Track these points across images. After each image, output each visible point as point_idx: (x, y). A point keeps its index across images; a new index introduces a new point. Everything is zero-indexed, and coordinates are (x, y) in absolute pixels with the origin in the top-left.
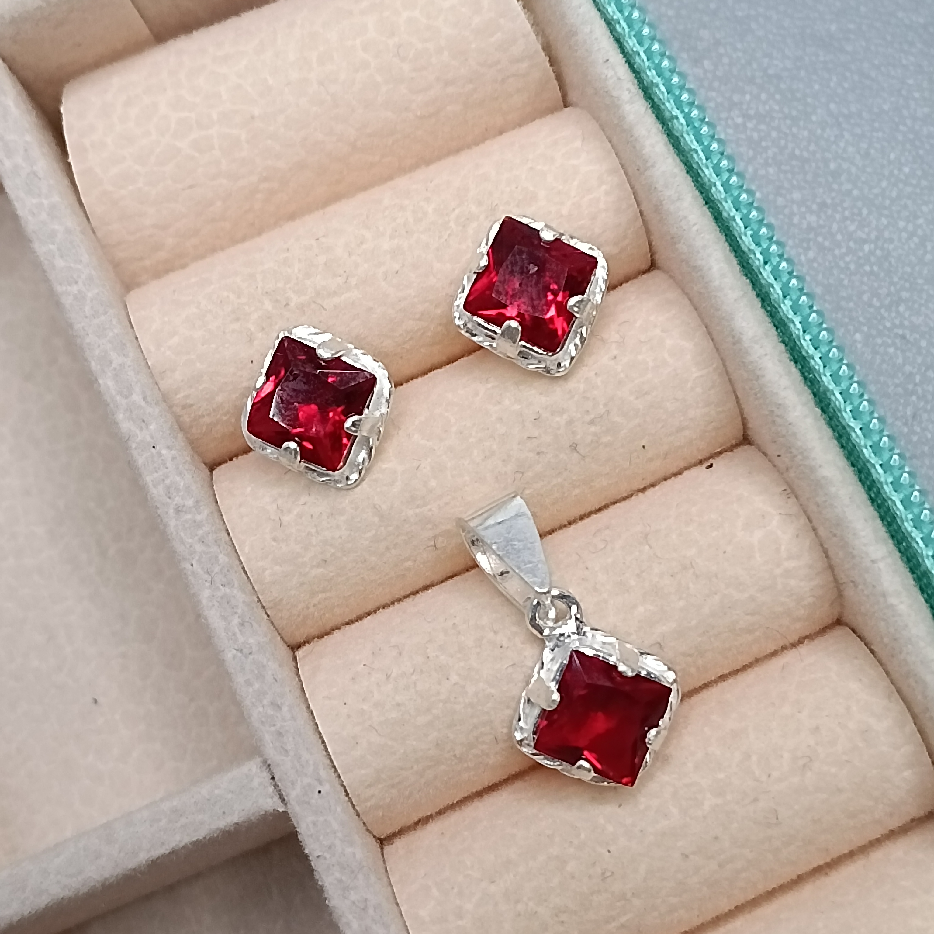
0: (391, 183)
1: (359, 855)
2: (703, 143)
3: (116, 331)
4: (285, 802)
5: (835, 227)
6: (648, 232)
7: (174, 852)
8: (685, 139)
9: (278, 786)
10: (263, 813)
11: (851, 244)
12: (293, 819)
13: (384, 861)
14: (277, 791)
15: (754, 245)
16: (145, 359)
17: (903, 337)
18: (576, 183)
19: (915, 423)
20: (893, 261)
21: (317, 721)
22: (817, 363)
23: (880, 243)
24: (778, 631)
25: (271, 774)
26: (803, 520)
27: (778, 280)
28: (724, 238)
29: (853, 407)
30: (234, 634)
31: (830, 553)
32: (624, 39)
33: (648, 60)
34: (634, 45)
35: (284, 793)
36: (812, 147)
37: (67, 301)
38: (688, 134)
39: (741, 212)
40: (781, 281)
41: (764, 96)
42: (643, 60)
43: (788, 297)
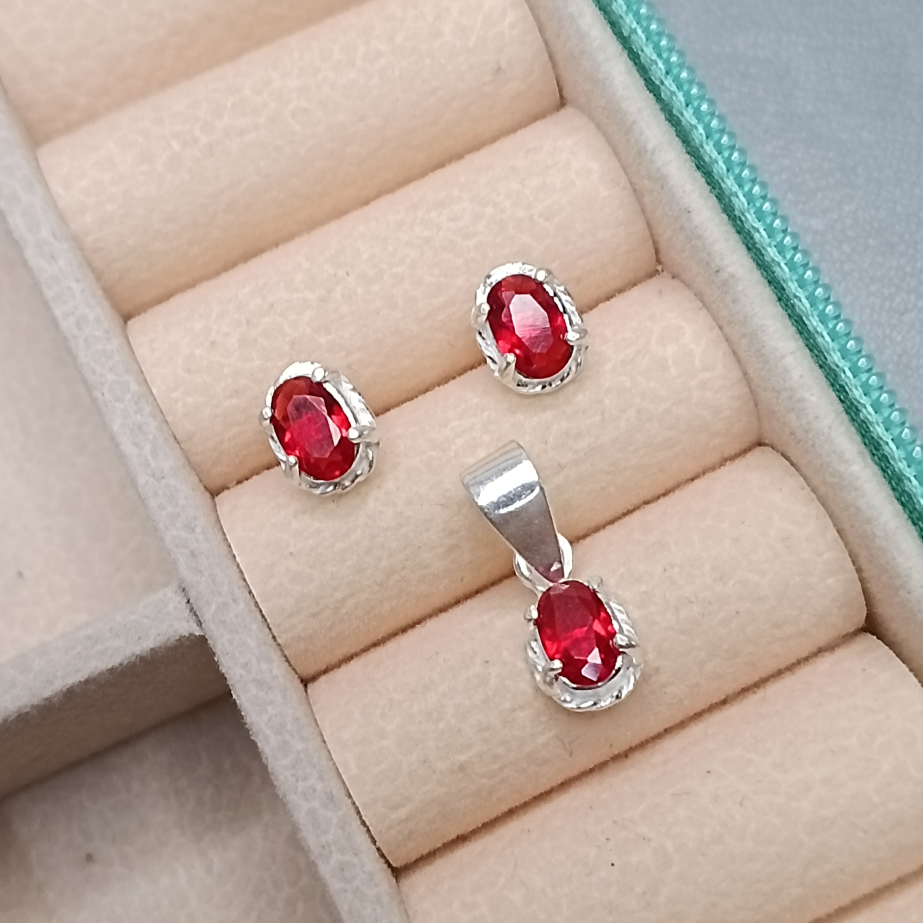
3: (24, 171)
4: (202, 624)
7: (90, 680)
9: (194, 609)
10: (179, 637)
13: (308, 696)
14: (193, 614)
25: (186, 598)
35: (199, 614)
43: (690, 106)
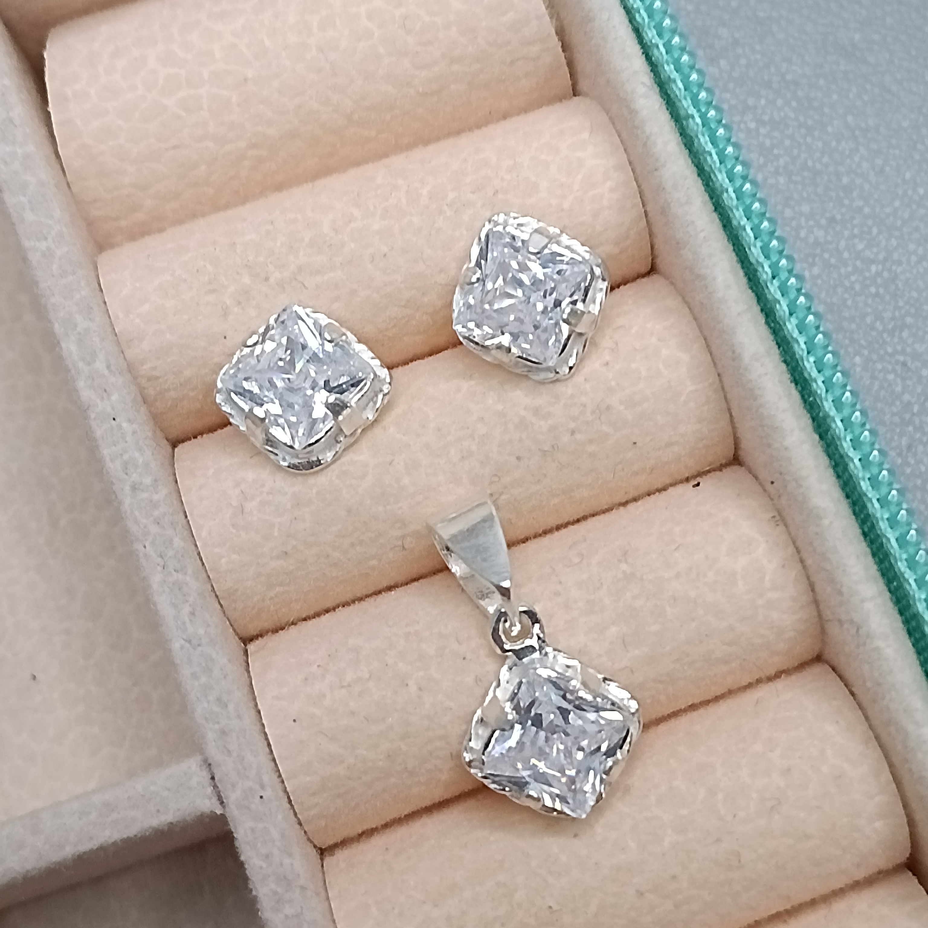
0: (386, 161)
1: (298, 866)
2: (718, 147)
3: (83, 293)
4: (224, 804)
5: (843, 244)
6: (651, 235)
7: (102, 848)
8: (699, 140)
9: (218, 787)
10: (200, 814)
11: (858, 263)
12: (231, 824)
13: (323, 873)
14: (216, 792)
15: (763, 257)
16: (112, 325)
17: (904, 364)
18: (580, 176)
19: (910, 454)
20: (900, 285)
22: (819, 387)
23: (888, 265)
24: (755, 664)
25: (211, 774)
26: (791, 550)
27: (785, 296)
28: (732, 248)
29: (853, 436)
30: (184, 623)
31: (818, 588)
32: (643, 29)
33: (667, 53)
34: (653, 37)
35: (222, 795)
36: (825, 160)
37: (34, 258)
38: (703, 135)
39: (752, 221)
40: (788, 297)
41: (779, 102)
42: (661, 53)
43: (794, 315)
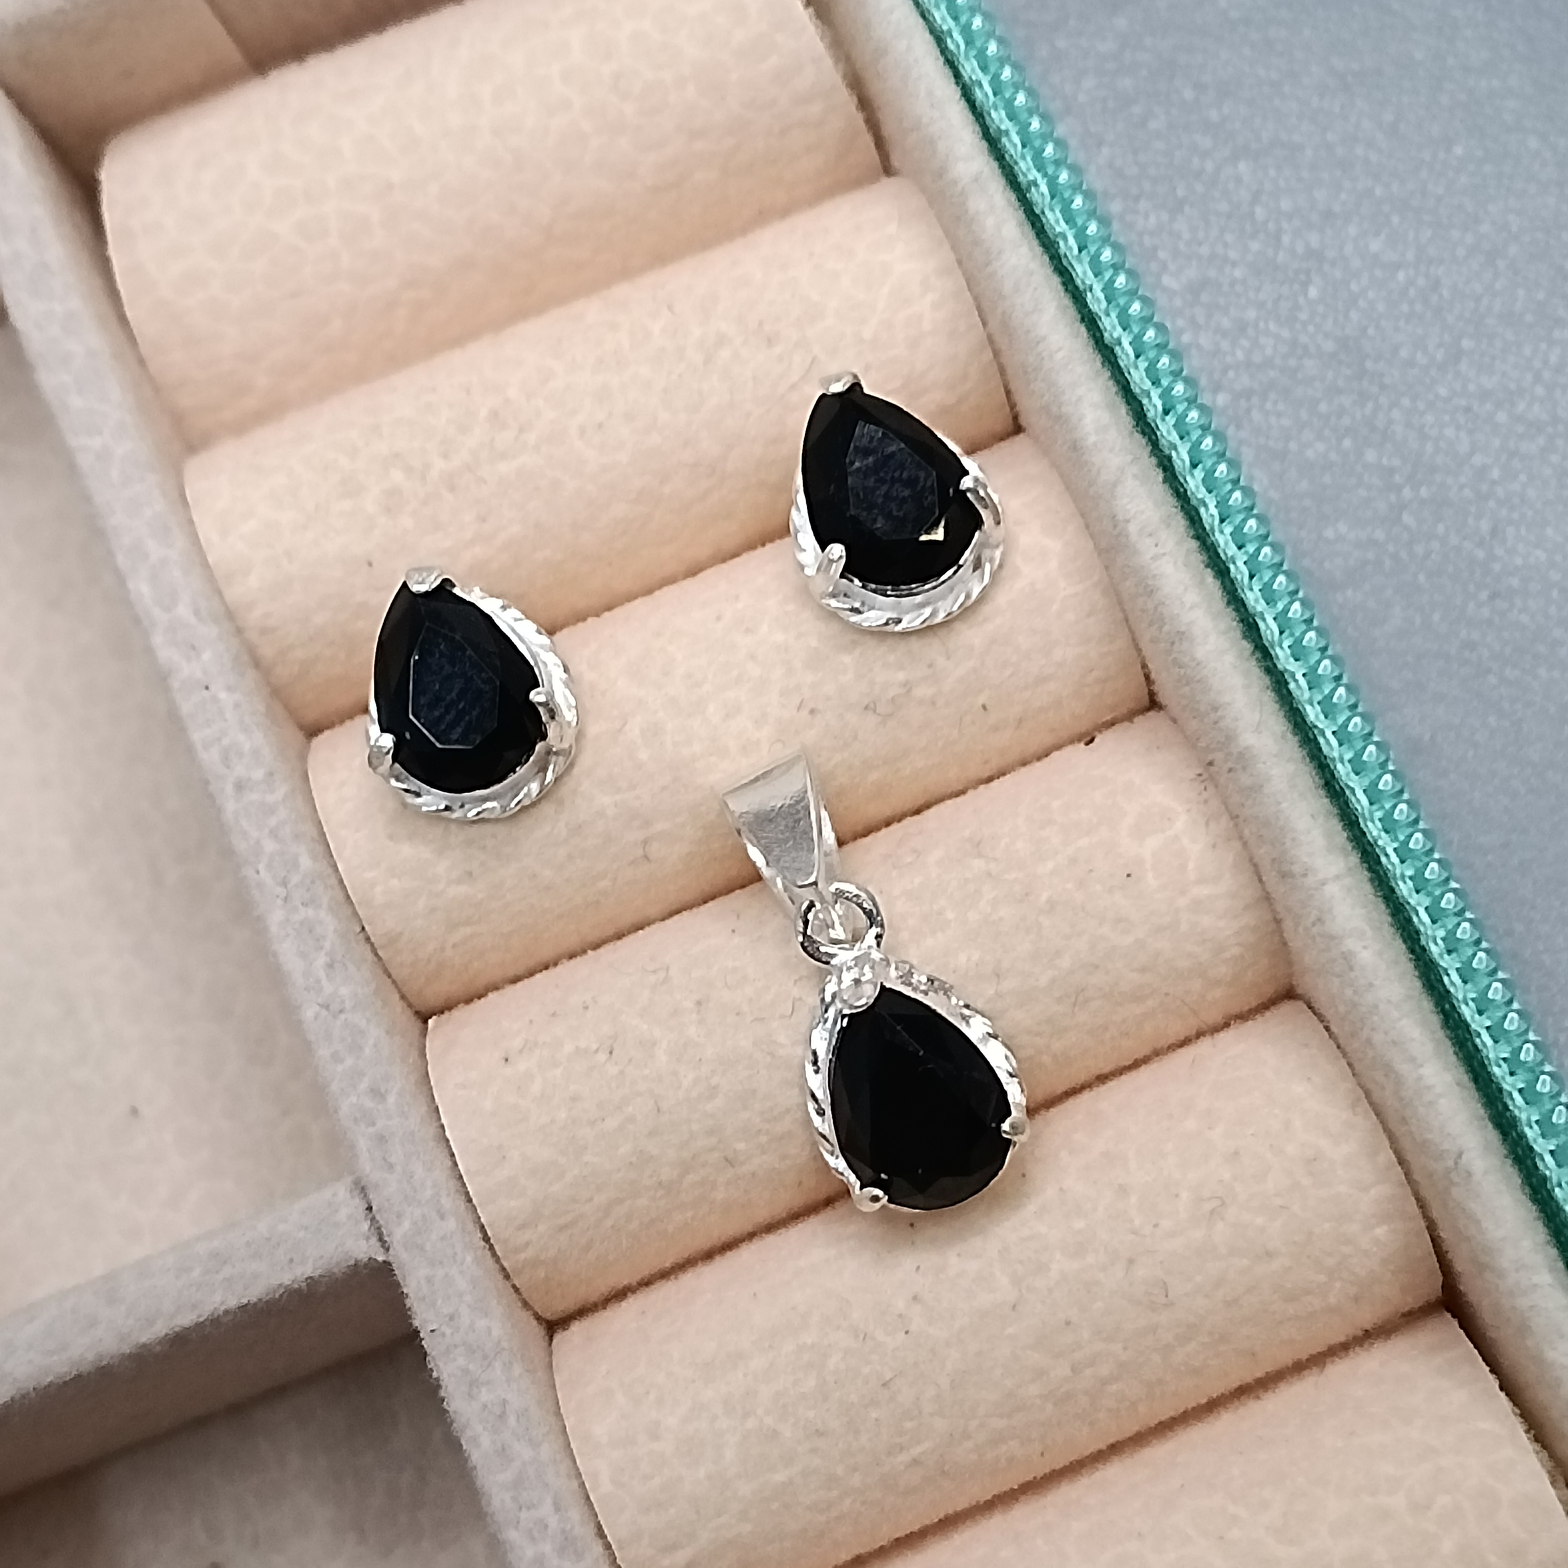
1: (496, 1332)
2: (1075, 225)
3: (157, 508)
4: (387, 1245)
7: (210, 1321)
8: (1048, 218)
9: (378, 1222)
10: (352, 1262)
12: (396, 1272)
14: (375, 1230)
15: (1150, 384)
18: (886, 289)
21: (444, 1121)
22: (1240, 572)
24: (1183, 1001)
25: (366, 1203)
27: (1184, 438)
29: (1292, 641)
30: (318, 981)
32: (960, 63)
33: (995, 93)
34: (974, 71)
35: (385, 1232)
37: (84, 461)
38: (1052, 210)
40: (1190, 440)
42: (986, 95)
43: (1200, 466)
